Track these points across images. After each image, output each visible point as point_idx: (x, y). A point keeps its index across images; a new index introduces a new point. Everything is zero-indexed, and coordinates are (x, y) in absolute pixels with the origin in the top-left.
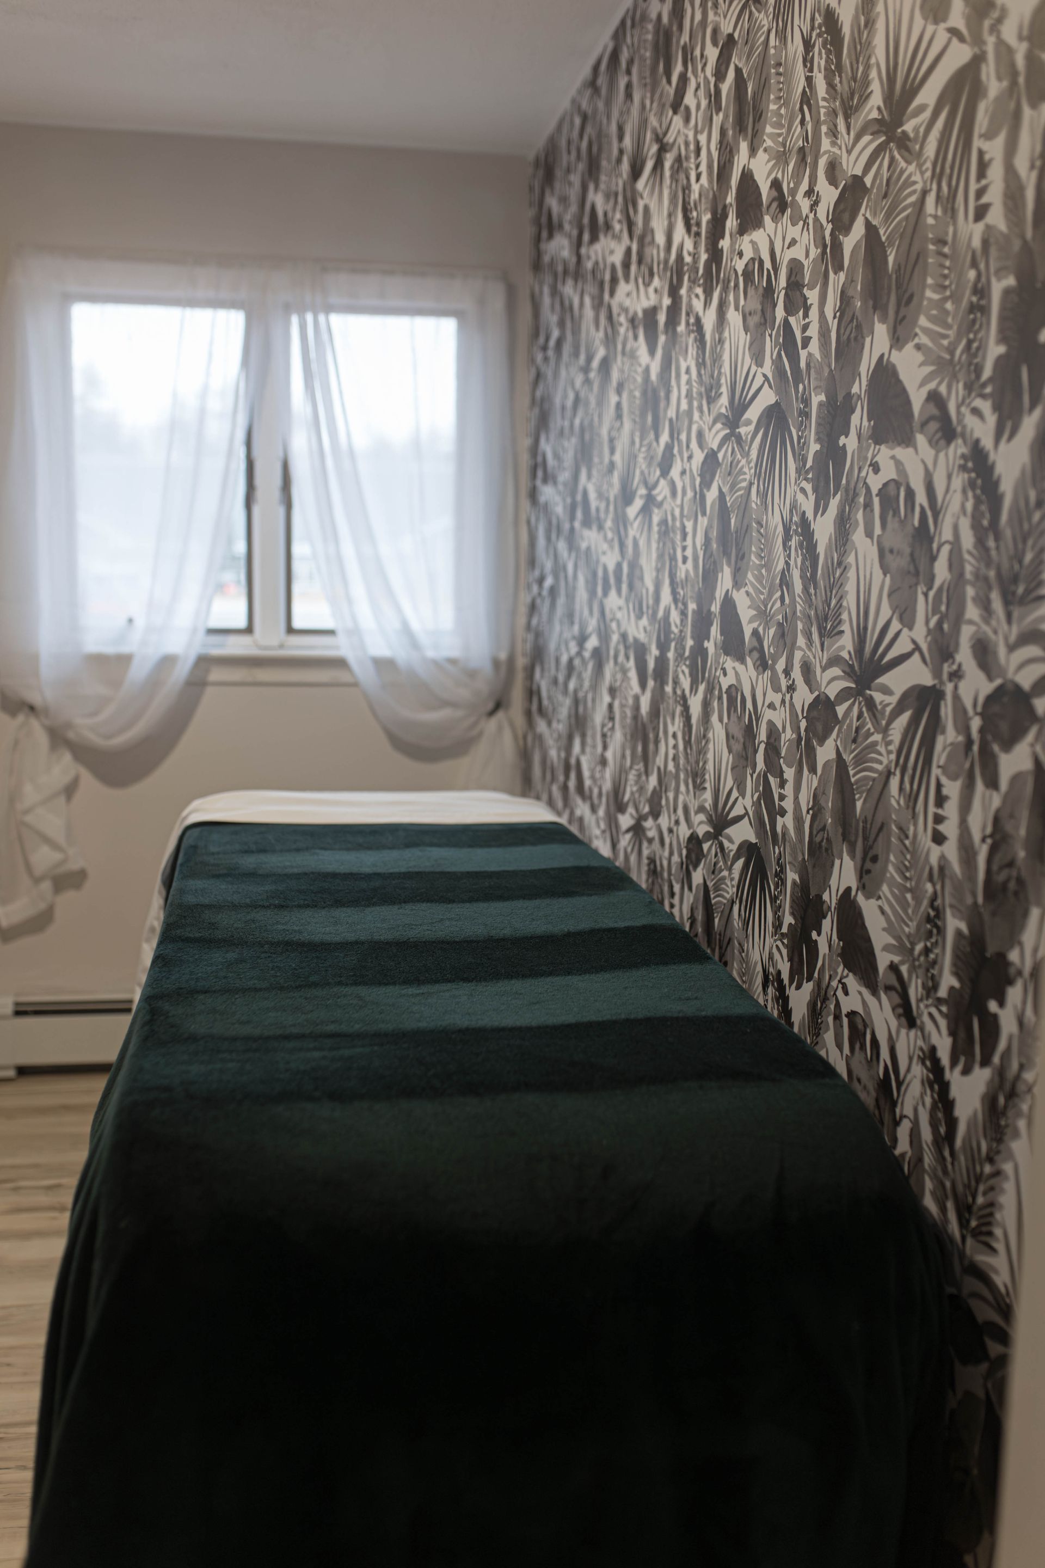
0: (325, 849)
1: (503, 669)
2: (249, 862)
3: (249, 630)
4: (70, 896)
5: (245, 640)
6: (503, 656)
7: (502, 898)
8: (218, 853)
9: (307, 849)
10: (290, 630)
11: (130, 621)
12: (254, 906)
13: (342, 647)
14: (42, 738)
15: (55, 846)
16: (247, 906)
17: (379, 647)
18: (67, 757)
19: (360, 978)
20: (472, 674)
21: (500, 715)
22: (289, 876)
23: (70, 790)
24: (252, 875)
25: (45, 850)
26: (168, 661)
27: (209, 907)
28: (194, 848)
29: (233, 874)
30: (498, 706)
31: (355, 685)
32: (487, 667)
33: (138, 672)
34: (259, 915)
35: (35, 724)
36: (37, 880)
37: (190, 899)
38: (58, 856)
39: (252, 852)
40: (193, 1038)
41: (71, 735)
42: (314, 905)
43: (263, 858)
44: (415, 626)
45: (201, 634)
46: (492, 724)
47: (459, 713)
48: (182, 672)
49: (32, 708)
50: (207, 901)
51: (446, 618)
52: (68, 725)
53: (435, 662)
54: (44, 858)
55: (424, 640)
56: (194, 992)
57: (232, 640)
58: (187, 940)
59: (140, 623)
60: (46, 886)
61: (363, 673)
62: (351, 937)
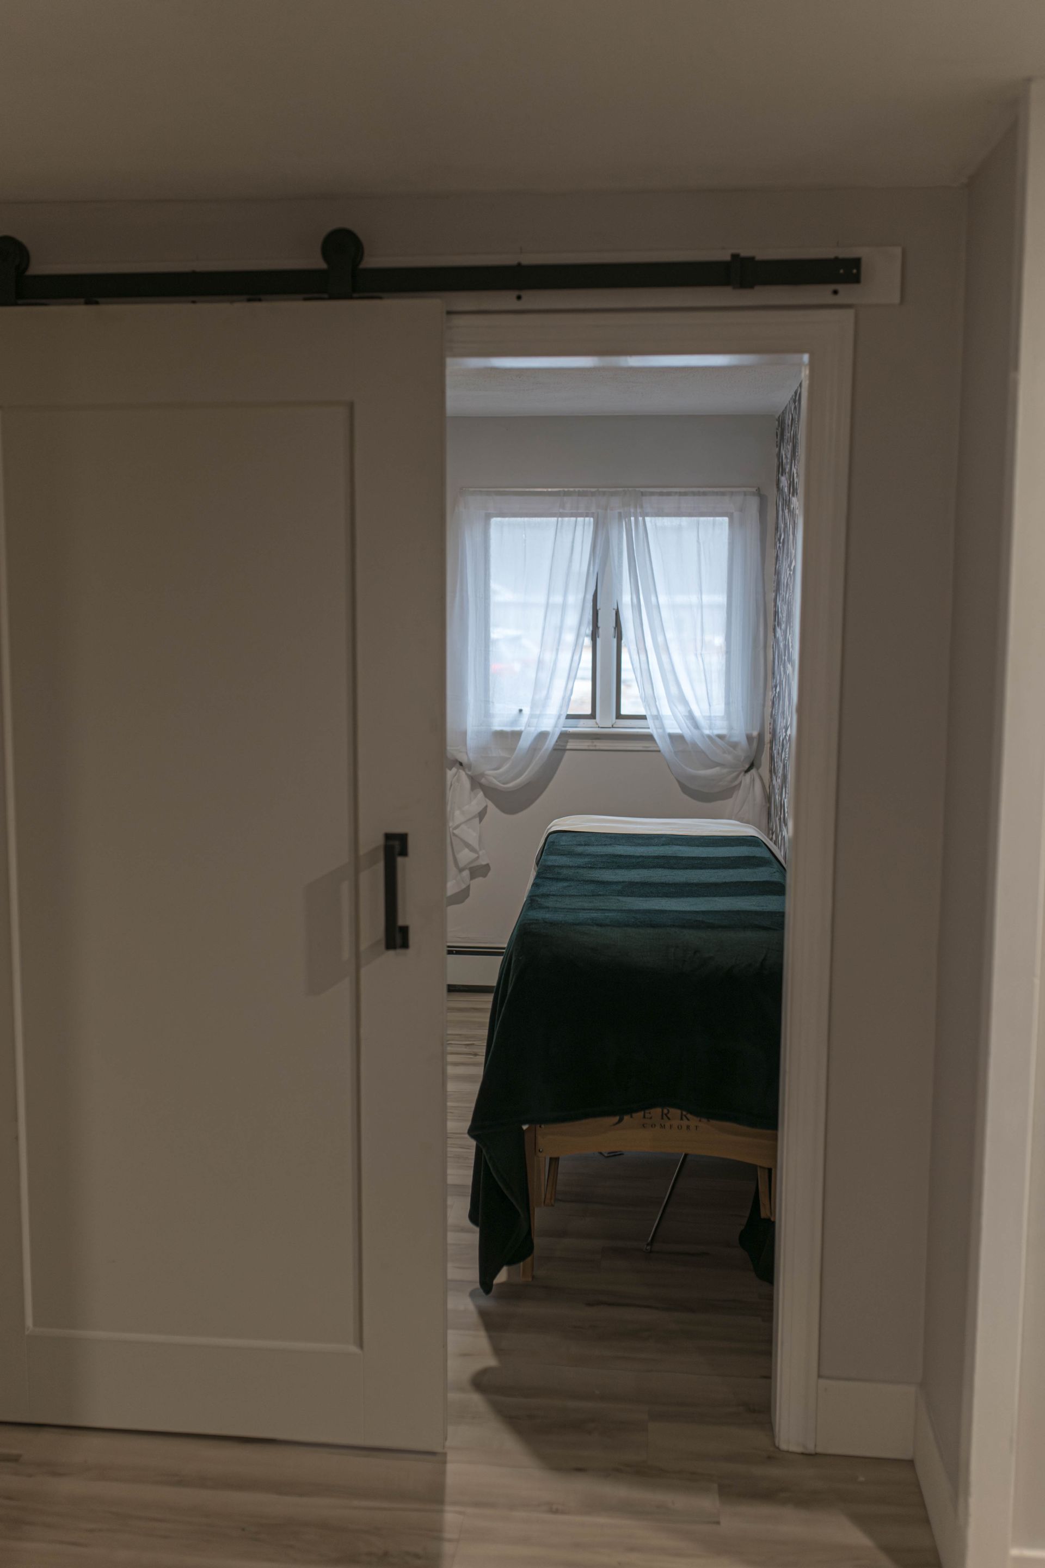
0: (620, 845)
1: (755, 744)
2: (580, 849)
3: (593, 716)
4: (479, 880)
5: (590, 722)
6: (755, 733)
7: (701, 868)
8: (564, 845)
9: (610, 844)
10: (619, 716)
11: (521, 711)
12: (579, 867)
13: (651, 727)
14: (466, 783)
15: (473, 850)
16: (576, 867)
17: (673, 727)
18: (481, 794)
19: (621, 893)
20: (735, 745)
21: (753, 771)
22: (597, 856)
23: (482, 815)
24: (580, 855)
25: (466, 851)
26: (543, 736)
27: (558, 866)
28: (553, 842)
29: (571, 854)
30: (752, 766)
31: (659, 751)
32: (744, 741)
33: (525, 743)
34: (581, 871)
35: (462, 773)
36: (461, 870)
37: (549, 863)
38: (474, 855)
39: (582, 845)
40: (548, 908)
41: (483, 781)
42: (607, 868)
43: (586, 848)
44: (697, 713)
45: (564, 717)
46: (747, 778)
47: (725, 771)
48: (551, 742)
49: (461, 764)
50: (557, 865)
51: (719, 708)
52: (483, 775)
53: (709, 737)
54: (465, 856)
55: (703, 723)
56: (548, 895)
57: (582, 722)
58: (547, 878)
59: (527, 711)
60: (466, 873)
61: (662, 744)
62: (621, 880)
